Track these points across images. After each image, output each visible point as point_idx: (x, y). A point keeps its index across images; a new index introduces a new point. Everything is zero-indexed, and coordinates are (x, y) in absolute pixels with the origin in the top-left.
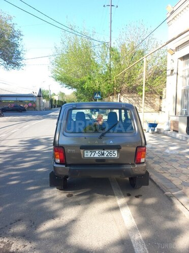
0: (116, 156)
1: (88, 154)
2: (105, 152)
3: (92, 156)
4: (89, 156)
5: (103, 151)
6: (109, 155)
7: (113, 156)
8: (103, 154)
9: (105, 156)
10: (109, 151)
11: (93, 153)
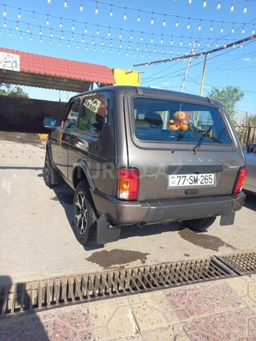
0: (213, 183)
1: (174, 181)
2: (199, 176)
3: (181, 184)
4: (176, 185)
5: (196, 175)
6: (203, 181)
7: (208, 184)
8: (196, 181)
9: (199, 184)
10: (204, 175)
11: (182, 180)
